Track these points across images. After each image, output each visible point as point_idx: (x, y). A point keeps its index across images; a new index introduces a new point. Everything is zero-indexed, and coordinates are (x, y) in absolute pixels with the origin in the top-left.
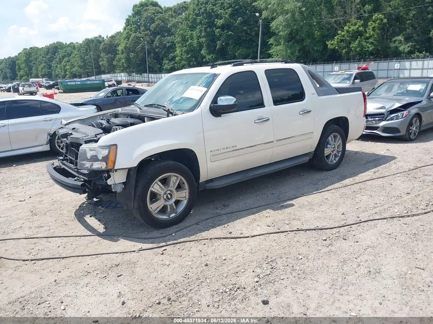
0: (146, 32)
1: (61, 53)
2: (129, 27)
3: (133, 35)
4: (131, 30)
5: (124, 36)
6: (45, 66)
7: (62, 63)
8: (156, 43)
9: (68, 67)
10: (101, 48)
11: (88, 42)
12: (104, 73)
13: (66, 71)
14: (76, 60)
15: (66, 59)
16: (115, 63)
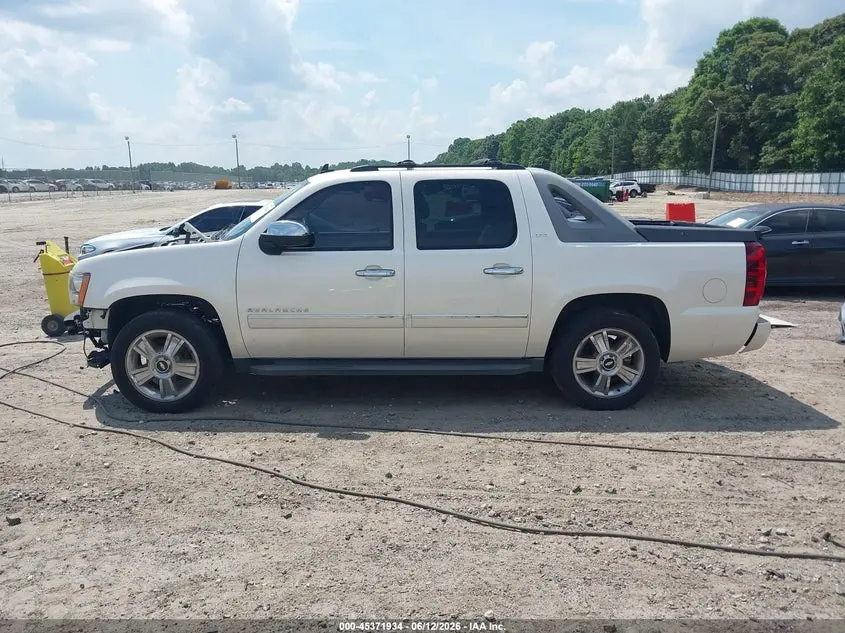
0: (735, 87)
1: (572, 128)
2: (702, 77)
3: (706, 92)
4: (704, 84)
5: (689, 95)
6: (540, 151)
7: (570, 147)
8: (755, 109)
9: (578, 154)
10: (640, 120)
11: (622, 108)
12: (639, 168)
13: (572, 161)
14: (593, 141)
15: (578, 140)
16: (660, 149)
